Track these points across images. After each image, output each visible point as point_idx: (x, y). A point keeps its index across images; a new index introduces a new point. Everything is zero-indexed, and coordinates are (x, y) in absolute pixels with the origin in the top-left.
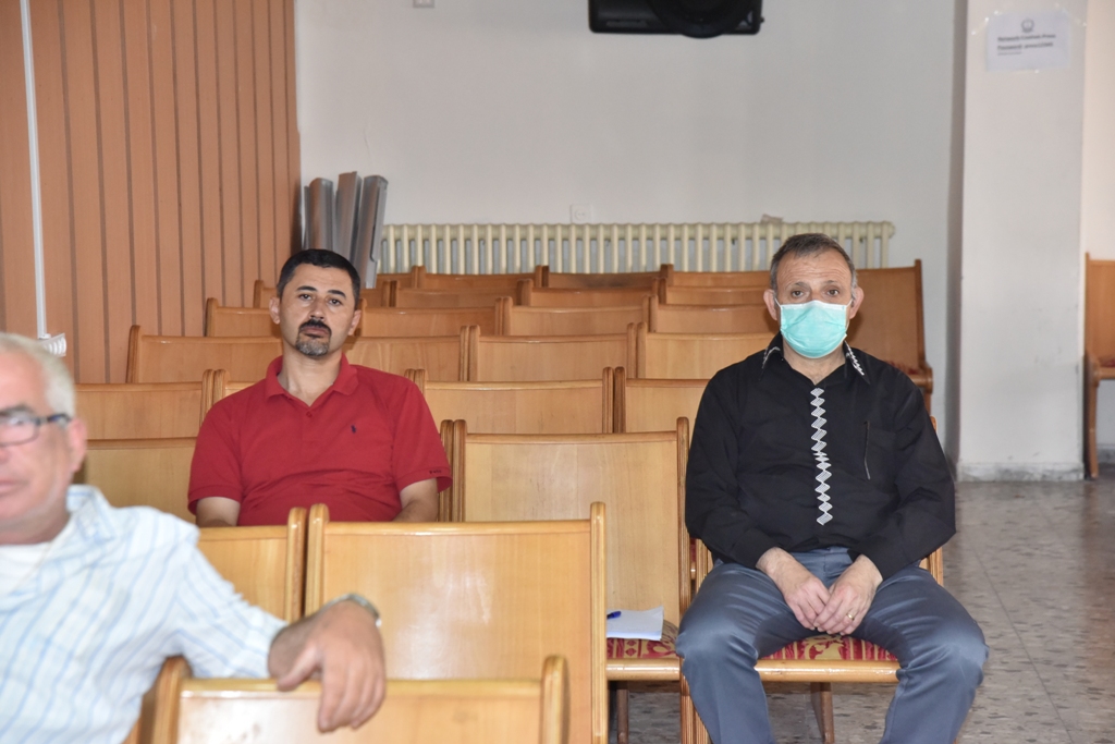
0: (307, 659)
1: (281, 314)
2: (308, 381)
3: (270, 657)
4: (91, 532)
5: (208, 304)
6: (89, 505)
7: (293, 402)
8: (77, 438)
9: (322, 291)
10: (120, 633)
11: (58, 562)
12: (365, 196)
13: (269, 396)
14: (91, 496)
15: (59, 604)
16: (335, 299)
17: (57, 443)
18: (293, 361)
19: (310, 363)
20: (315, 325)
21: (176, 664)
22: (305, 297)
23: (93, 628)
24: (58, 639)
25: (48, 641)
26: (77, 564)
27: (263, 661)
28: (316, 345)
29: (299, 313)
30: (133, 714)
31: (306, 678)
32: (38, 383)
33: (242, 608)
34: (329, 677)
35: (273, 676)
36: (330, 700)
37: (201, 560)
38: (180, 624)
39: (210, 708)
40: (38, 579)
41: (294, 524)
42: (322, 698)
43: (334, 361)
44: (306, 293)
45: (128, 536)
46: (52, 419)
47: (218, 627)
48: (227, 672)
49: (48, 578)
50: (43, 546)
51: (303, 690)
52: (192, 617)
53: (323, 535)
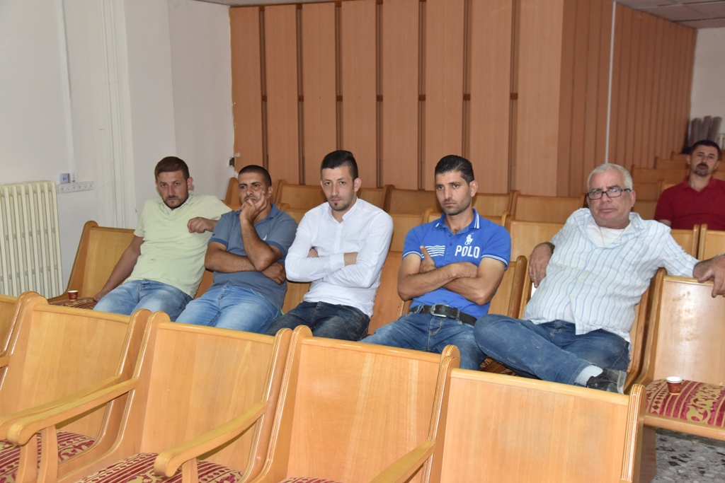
0: (709, 273)
1: (691, 161)
2: (698, 184)
3: (694, 271)
4: (637, 226)
5: (656, 159)
6: (636, 218)
7: (693, 191)
8: (633, 198)
9: (707, 154)
10: (645, 259)
11: (626, 235)
12: (713, 123)
13: (684, 188)
14: (636, 215)
15: (627, 248)
16: (711, 156)
17: (627, 198)
18: (694, 177)
19: (700, 178)
20: (703, 165)
21: (662, 270)
22: (700, 156)
23: (637, 257)
24: (626, 258)
25: (624, 259)
26: (633, 236)
27: (692, 272)
28: (703, 171)
29: (697, 161)
30: (648, 284)
31: (708, 279)
32: (622, 179)
33: (685, 254)
34: (717, 280)
35: (695, 277)
36: (717, 287)
37: (671, 237)
38: (664, 258)
39: (673, 285)
40: (621, 239)
41: (696, 230)
42: (714, 286)
43: (708, 178)
44: (701, 154)
45: (649, 229)
46: (625, 190)
47: (677, 260)
48: (679, 274)
49: (624, 240)
50: (622, 230)
51: (706, 283)
52: (668, 256)
53: (706, 235)
